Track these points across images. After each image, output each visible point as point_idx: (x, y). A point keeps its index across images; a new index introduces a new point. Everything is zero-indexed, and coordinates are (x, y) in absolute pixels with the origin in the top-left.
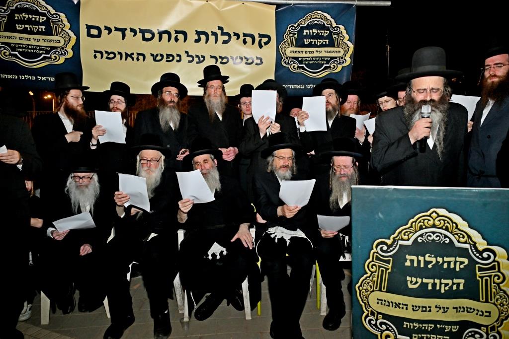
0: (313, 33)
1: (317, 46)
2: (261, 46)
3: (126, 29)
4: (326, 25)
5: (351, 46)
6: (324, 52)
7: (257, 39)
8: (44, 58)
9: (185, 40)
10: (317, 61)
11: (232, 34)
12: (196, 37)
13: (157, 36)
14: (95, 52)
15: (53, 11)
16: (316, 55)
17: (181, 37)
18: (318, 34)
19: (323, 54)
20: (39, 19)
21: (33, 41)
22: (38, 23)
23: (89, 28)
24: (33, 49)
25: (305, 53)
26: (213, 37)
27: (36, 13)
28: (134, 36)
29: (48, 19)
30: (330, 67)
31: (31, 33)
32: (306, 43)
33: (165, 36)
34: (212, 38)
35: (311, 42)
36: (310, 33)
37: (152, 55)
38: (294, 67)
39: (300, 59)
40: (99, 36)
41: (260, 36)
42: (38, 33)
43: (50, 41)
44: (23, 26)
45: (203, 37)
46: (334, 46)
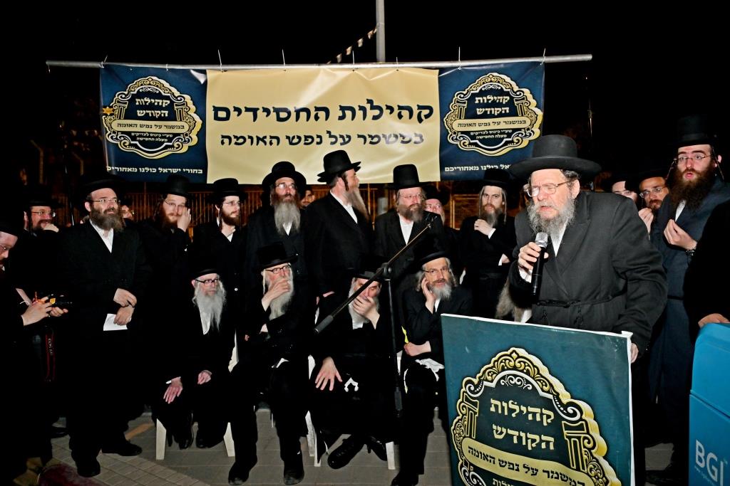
0: (488, 100)
1: (494, 116)
2: (420, 120)
3: (258, 109)
4: (505, 90)
5: (540, 113)
6: (504, 124)
7: (416, 112)
8: (167, 147)
9: (327, 118)
10: (494, 134)
11: (384, 108)
12: (340, 114)
13: (293, 115)
14: (223, 137)
15: (177, 94)
16: (492, 127)
17: (322, 114)
18: (494, 101)
19: (503, 126)
20: (162, 103)
21: (154, 128)
22: (160, 108)
23: (216, 109)
24: (155, 138)
25: (478, 125)
26: (361, 112)
27: (160, 96)
28: (267, 116)
29: (172, 103)
30: (512, 142)
31: (153, 119)
32: (478, 113)
33: (303, 115)
34: (359, 114)
35: (486, 112)
36: (483, 100)
37: (288, 137)
38: (464, 144)
39: (472, 134)
40: (227, 118)
41: (420, 107)
42: (161, 119)
43: (172, 127)
44: (144, 112)
45: (349, 113)
46: (516, 115)
